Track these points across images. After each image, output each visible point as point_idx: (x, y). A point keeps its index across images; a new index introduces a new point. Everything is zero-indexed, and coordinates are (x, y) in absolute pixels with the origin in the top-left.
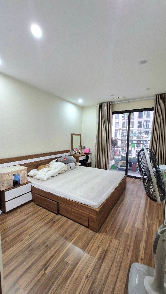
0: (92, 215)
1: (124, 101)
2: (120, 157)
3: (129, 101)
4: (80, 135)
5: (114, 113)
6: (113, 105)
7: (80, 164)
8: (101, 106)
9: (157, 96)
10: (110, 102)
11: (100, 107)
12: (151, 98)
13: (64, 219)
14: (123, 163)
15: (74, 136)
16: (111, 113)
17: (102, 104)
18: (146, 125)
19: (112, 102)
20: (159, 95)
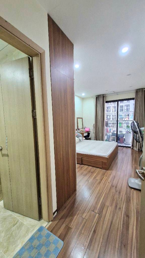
0: (104, 161)
1: (114, 93)
2: (111, 134)
3: (117, 93)
4: (82, 118)
5: (107, 102)
6: (106, 96)
7: (85, 138)
8: (98, 98)
9: (136, 90)
10: (104, 95)
11: (96, 98)
12: (132, 91)
13: (86, 167)
14: (113, 138)
15: (79, 119)
16: (105, 102)
17: (98, 96)
18: (127, 108)
19: (105, 94)
20: (138, 89)
